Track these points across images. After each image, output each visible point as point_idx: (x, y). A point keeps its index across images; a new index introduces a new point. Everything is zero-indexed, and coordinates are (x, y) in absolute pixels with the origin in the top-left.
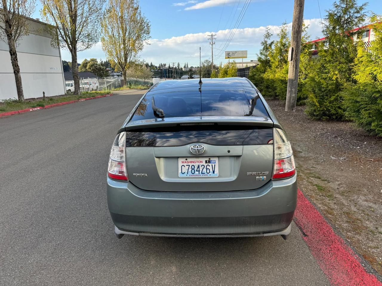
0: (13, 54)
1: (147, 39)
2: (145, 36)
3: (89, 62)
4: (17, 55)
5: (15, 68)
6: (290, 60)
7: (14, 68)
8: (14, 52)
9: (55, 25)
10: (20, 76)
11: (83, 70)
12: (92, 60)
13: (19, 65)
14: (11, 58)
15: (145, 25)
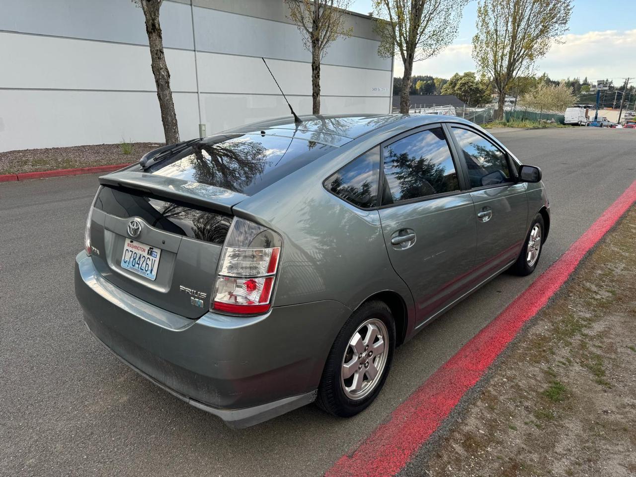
0: (316, 68)
1: (559, 33)
2: (556, 28)
3: (461, 79)
4: (320, 69)
5: (315, 88)
7: (313, 89)
8: (317, 65)
9: (389, 20)
10: (319, 100)
11: (450, 91)
12: (467, 75)
13: (320, 84)
14: (313, 73)
15: (562, 8)
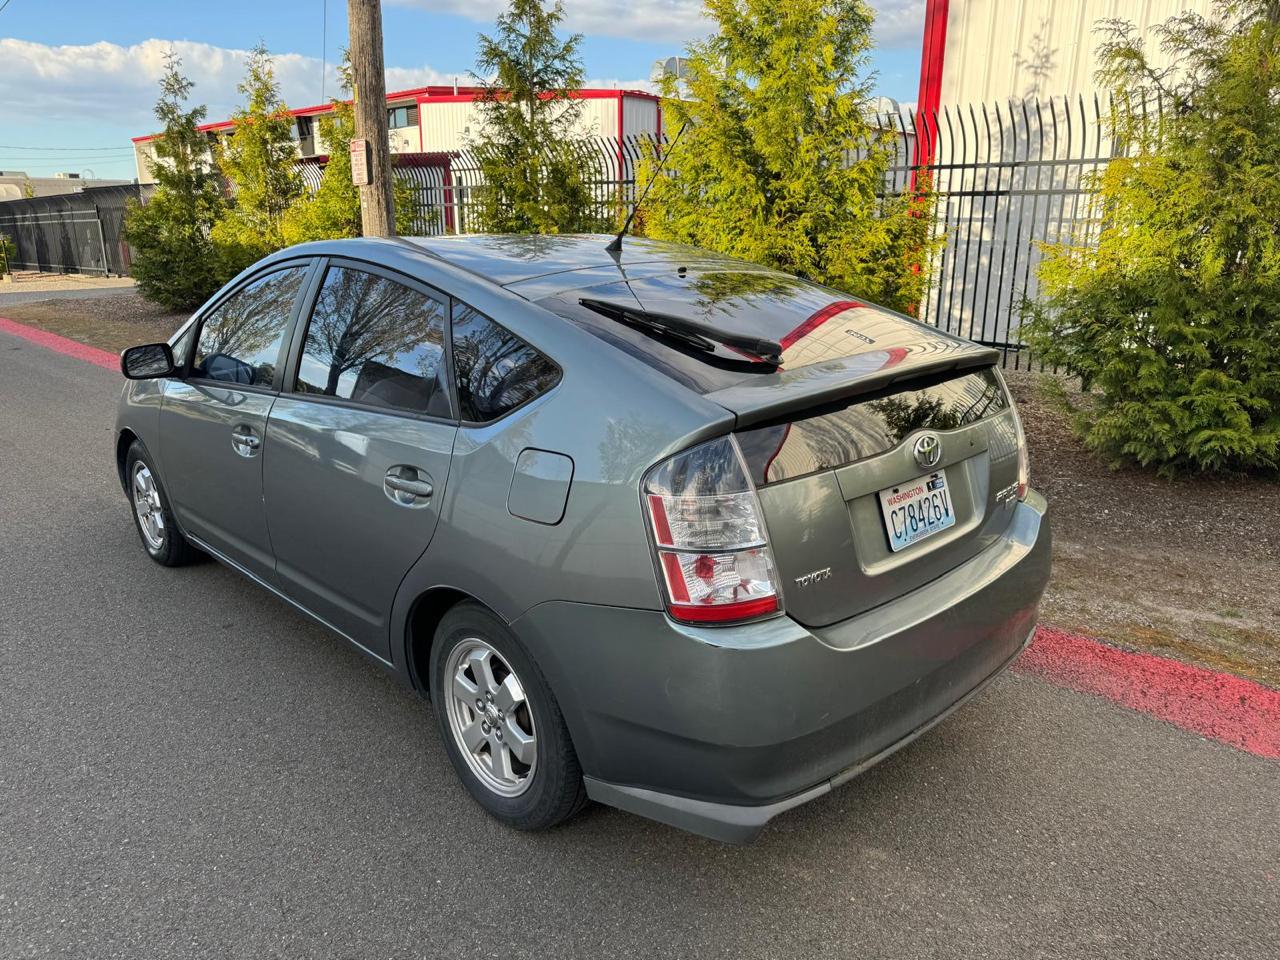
6: (366, 180)
